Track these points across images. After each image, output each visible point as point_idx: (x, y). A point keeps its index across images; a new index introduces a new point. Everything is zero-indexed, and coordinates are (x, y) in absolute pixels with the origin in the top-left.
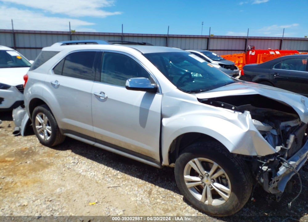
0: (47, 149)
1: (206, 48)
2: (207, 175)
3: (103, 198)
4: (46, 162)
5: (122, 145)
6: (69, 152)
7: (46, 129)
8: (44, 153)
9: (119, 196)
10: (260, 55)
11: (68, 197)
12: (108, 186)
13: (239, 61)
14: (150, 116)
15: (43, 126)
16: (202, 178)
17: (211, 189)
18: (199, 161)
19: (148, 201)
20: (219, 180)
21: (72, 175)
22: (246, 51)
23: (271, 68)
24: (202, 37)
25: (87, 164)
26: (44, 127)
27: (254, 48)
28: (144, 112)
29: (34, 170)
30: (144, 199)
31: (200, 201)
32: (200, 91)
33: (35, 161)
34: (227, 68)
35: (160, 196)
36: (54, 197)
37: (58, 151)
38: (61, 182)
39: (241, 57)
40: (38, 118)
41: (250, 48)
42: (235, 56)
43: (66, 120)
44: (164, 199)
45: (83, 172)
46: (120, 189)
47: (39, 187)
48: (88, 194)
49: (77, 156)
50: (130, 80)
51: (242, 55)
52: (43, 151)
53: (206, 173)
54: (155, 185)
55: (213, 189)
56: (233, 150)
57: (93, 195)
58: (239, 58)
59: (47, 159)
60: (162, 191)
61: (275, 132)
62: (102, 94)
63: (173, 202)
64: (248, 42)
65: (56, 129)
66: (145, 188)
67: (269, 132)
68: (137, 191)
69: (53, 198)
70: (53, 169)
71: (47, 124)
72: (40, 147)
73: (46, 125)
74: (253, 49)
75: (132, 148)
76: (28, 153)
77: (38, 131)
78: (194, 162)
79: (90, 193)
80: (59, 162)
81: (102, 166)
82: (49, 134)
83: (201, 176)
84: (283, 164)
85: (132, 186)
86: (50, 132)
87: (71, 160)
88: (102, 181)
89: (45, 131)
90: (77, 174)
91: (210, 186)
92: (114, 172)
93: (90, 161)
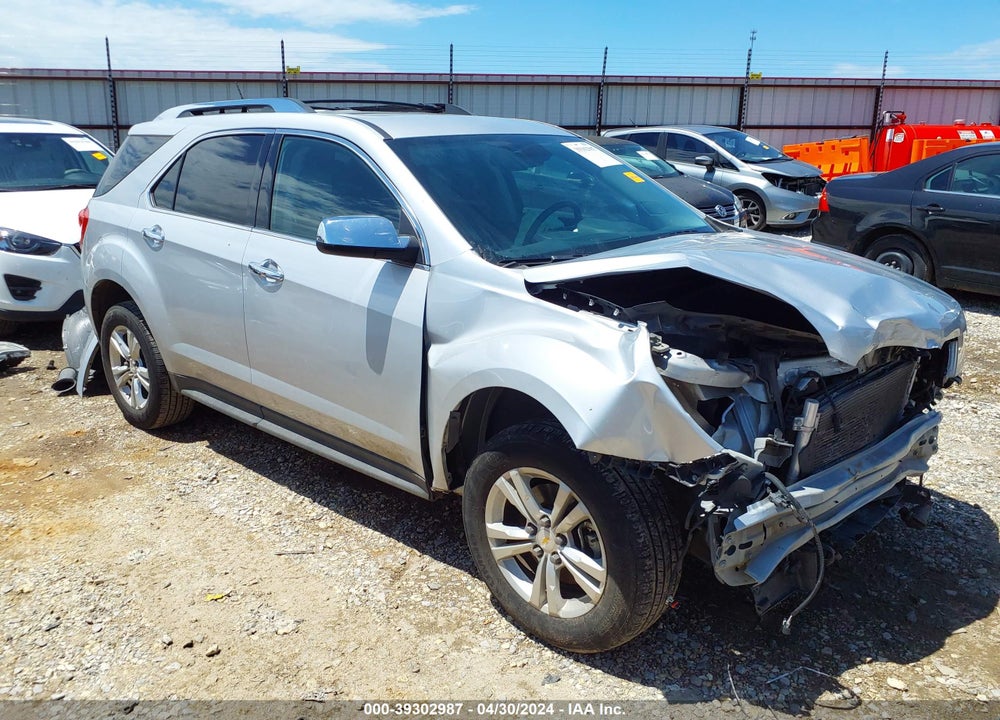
0: (140, 436)
1: (735, 122)
2: (545, 520)
3: (251, 583)
4: (125, 473)
5: (327, 428)
6: (201, 447)
7: (136, 377)
8: (128, 447)
9: (301, 580)
10: (922, 144)
11: (154, 575)
12: (278, 551)
13: (846, 165)
14: (394, 335)
15: (129, 366)
16: (535, 532)
17: (558, 567)
18: (523, 476)
19: (382, 597)
20: (580, 538)
21: (185, 514)
22: (876, 129)
23: (919, 187)
24: (720, 84)
25: (239, 483)
26: (132, 369)
27: (902, 118)
28: (379, 324)
29: (83, 496)
30: (371, 590)
31: (529, 604)
32: (550, 259)
33: (95, 470)
34: (793, 189)
35: (424, 585)
36: (113, 574)
37: (170, 443)
38: (147, 534)
39: (854, 149)
40: (116, 342)
41: (887, 120)
42: (833, 147)
43: (183, 349)
44: (434, 594)
45: (220, 505)
46: (313, 560)
47: (81, 543)
48: (212, 571)
49: (220, 460)
50: (329, 222)
51: (857, 145)
52: (127, 441)
53: (544, 516)
54: (423, 551)
55: (562, 565)
56: (586, 443)
57: (226, 574)
58: (847, 154)
59: (129, 466)
60: (436, 571)
61: (759, 393)
62: (271, 266)
63: (459, 604)
64: (886, 96)
65: (160, 377)
66: (389, 560)
67: (741, 389)
68: (361, 567)
69: (109, 577)
70: (136, 494)
71: (140, 361)
72: (120, 428)
73: (137, 365)
74: (898, 123)
75: (353, 437)
76: (80, 446)
77: (118, 382)
78: (510, 481)
79: (219, 569)
80: (160, 477)
81: (282, 491)
82: (144, 393)
83: (530, 524)
84: (772, 495)
85: (350, 552)
86: (147, 384)
87: (199, 469)
88: (267, 535)
89: (136, 380)
90: (202, 512)
91: (555, 557)
92: (313, 510)
93: (252, 475)
